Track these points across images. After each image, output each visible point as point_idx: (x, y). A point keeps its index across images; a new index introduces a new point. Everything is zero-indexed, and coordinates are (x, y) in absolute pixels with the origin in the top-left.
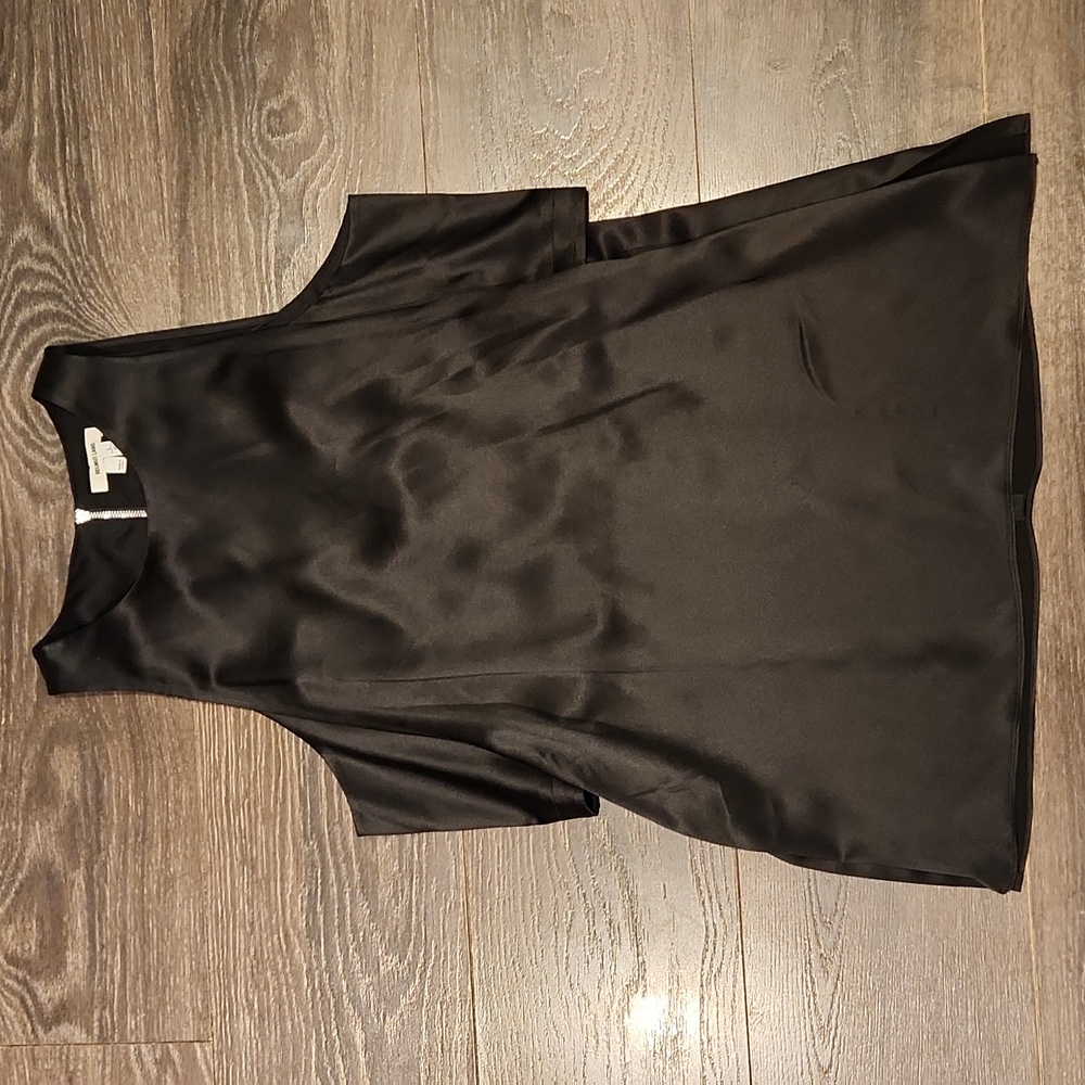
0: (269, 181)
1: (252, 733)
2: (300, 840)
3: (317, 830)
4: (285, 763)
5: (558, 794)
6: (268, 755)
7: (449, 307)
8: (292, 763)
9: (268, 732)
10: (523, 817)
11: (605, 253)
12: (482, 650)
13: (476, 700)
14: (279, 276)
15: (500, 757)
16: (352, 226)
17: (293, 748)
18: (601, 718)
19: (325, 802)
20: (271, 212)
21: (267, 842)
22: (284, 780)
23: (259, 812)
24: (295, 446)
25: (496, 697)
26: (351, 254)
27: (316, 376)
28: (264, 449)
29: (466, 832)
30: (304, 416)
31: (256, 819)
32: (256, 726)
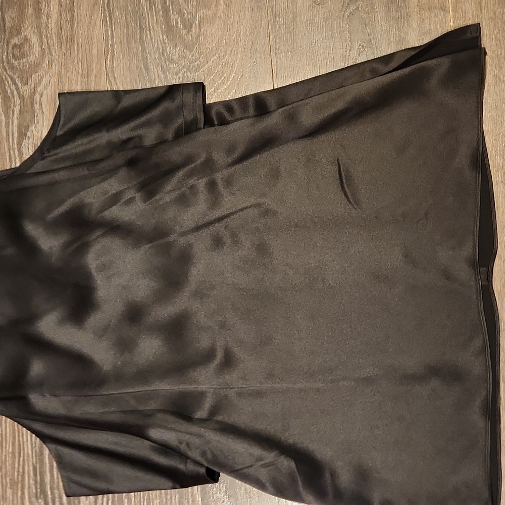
0: (13, 88)
1: (4, 430)
2: (34, 499)
3: (43, 492)
4: (24, 449)
5: (191, 467)
6: (13, 445)
7: (120, 158)
8: (28, 449)
9: (14, 430)
10: (170, 484)
11: (216, 123)
12: (145, 375)
13: (141, 408)
14: (20, 145)
15: (153, 444)
16: (63, 112)
17: (29, 440)
18: (219, 418)
19: (48, 474)
20: (14, 106)
21: (13, 500)
22: (24, 460)
23: (8, 481)
24: (29, 248)
25: (152, 406)
26: (63, 126)
27: (38, 205)
28: (10, 251)
29: (136, 493)
30: (32, 229)
31: (6, 486)
32: (6, 426)
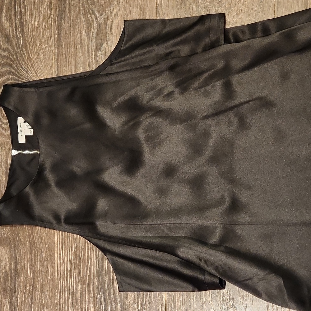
0: (93, 17)
1: (78, 245)
2: (96, 292)
3: (103, 287)
4: (91, 258)
5: (207, 278)
6: (84, 254)
7: (165, 65)
8: (94, 258)
9: (85, 245)
10: (191, 288)
11: (232, 41)
12: (175, 213)
13: (172, 235)
14: (96, 55)
15: (181, 260)
16: (126, 33)
17: (95, 252)
18: (227, 245)
19: (107, 276)
20: (94, 29)
21: (82, 292)
22: (90, 265)
23: (80, 279)
24: (100, 124)
25: (180, 233)
26: (125, 45)
27: (109, 95)
28: (87, 126)
29: (166, 293)
30: (104, 112)
31: (78, 282)
32: (80, 242)
